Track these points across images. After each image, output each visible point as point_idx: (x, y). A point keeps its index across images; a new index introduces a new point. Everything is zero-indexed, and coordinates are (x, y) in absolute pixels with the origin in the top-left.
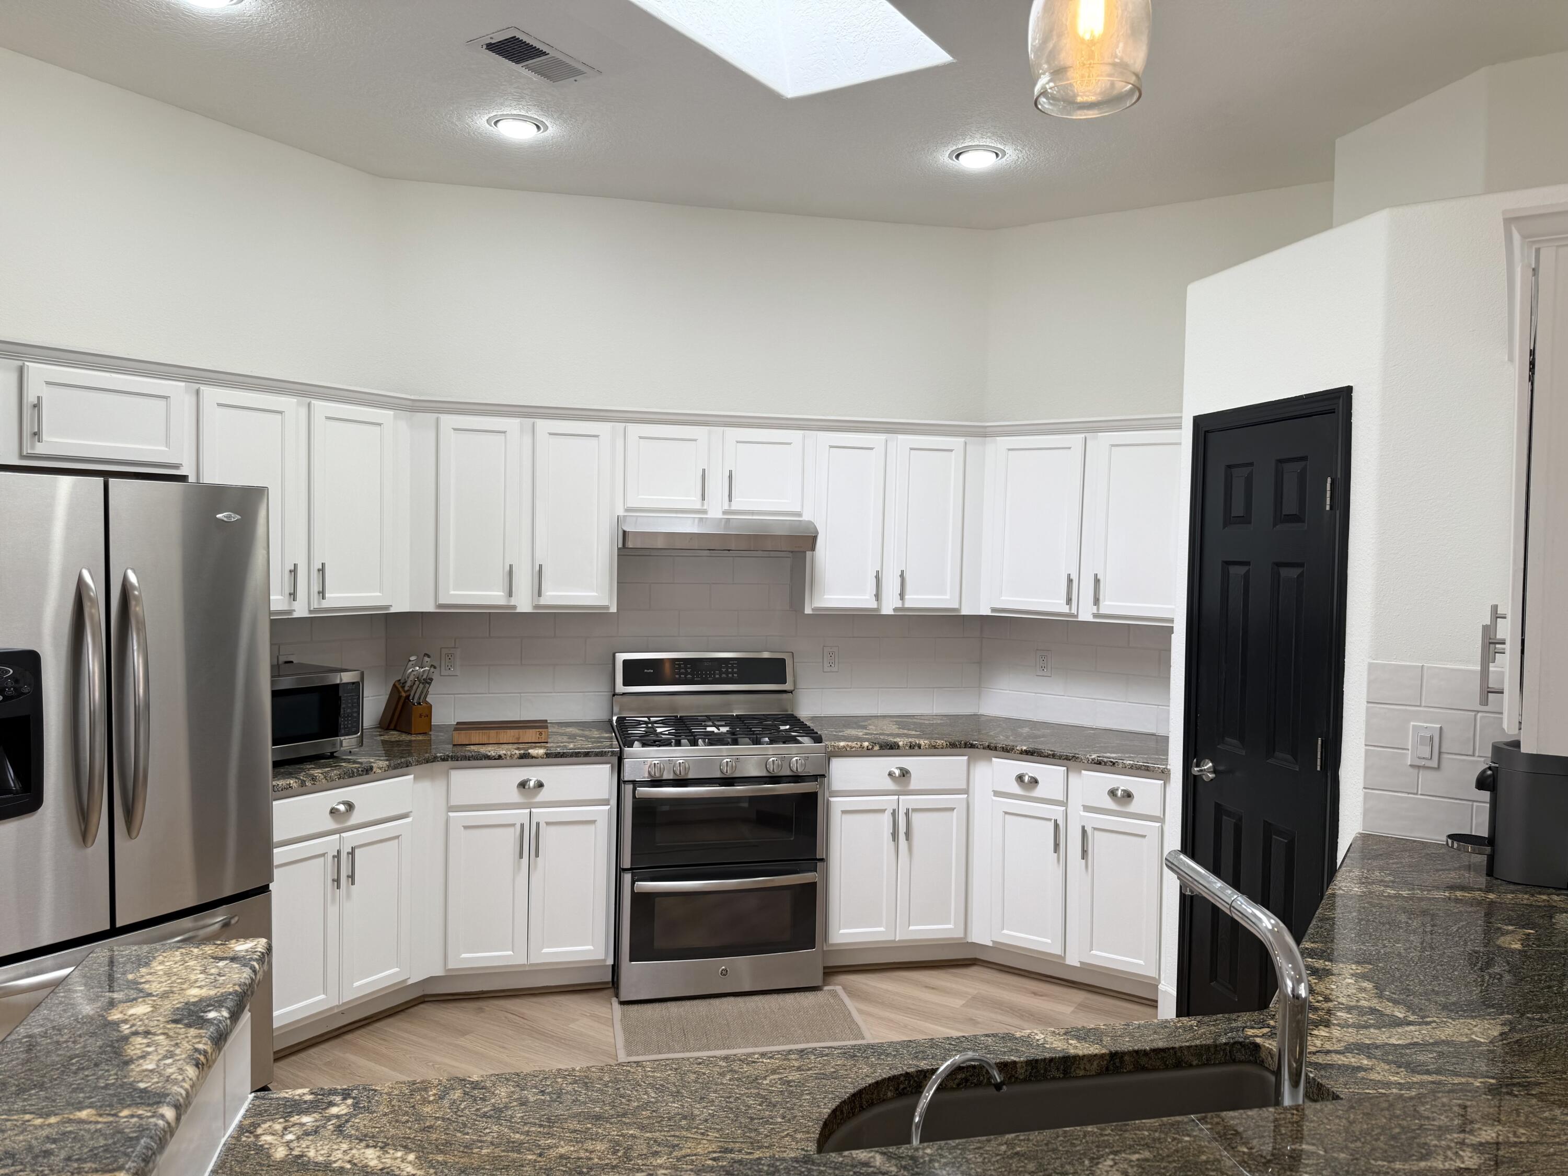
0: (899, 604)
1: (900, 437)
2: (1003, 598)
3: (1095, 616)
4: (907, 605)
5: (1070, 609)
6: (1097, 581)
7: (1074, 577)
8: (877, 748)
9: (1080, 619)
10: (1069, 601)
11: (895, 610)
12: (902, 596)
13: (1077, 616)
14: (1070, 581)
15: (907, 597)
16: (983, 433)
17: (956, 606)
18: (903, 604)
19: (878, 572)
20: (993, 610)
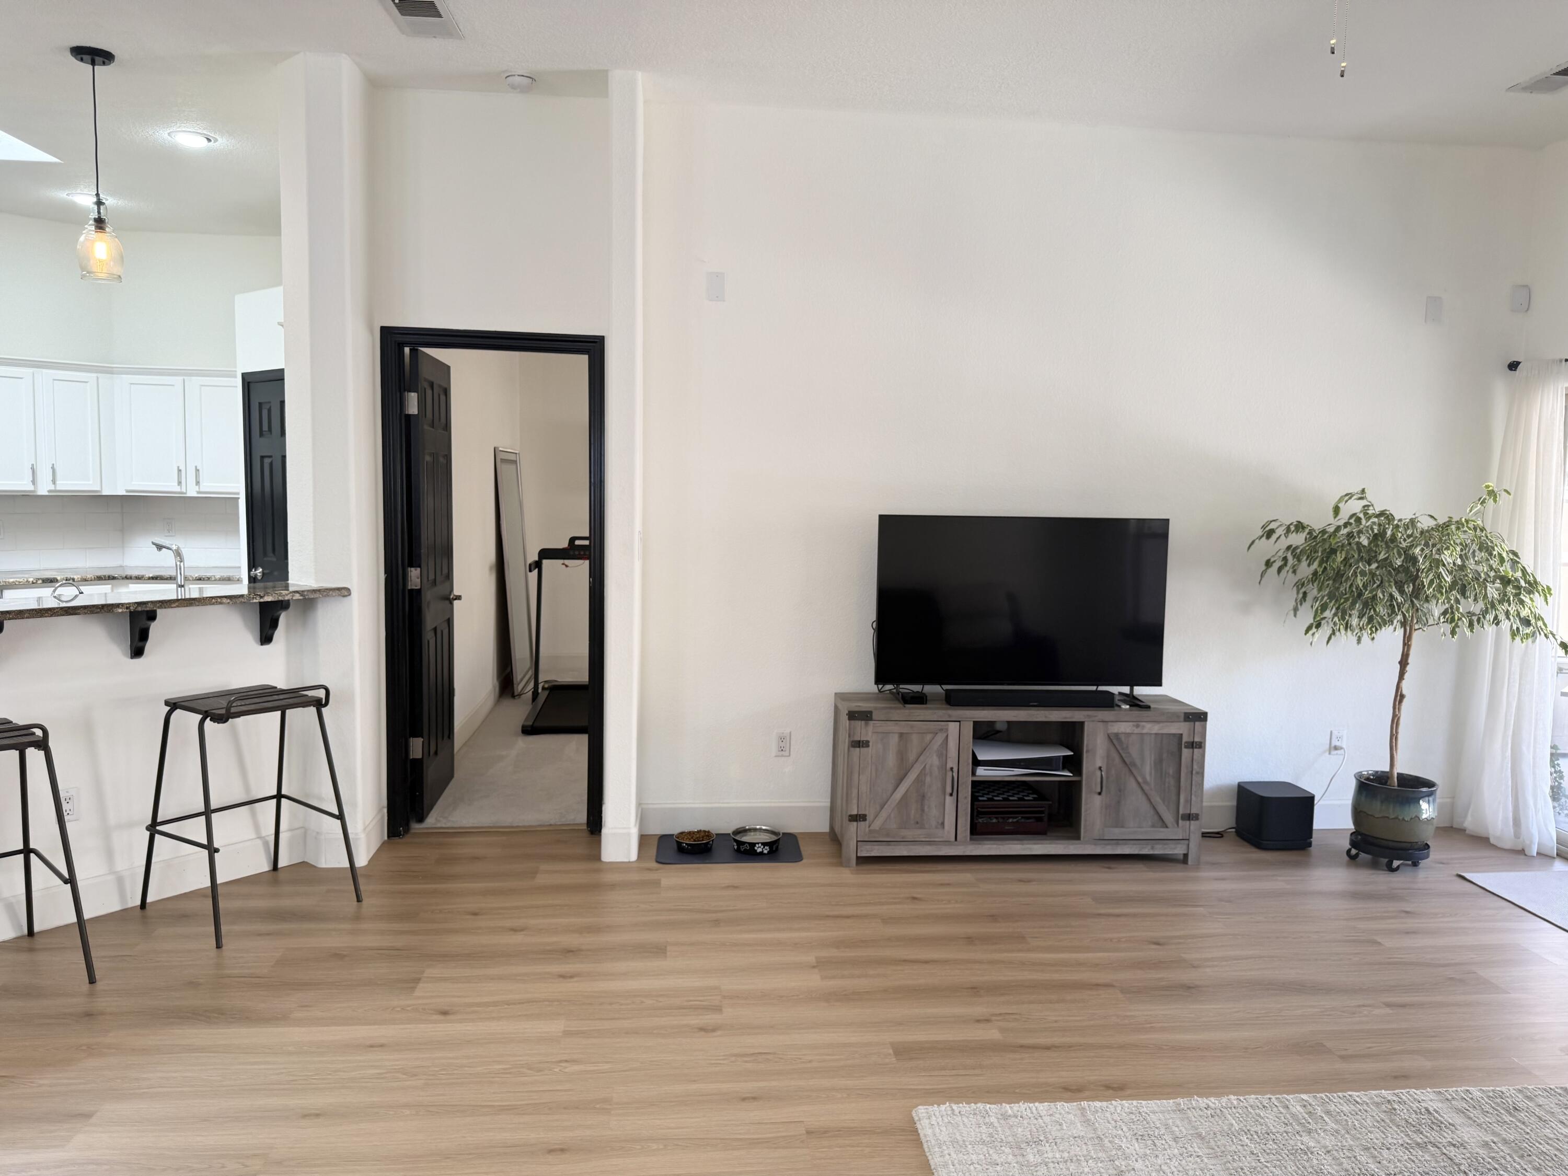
0: (52, 488)
1: (44, 371)
2: (133, 483)
3: (198, 492)
4: (58, 488)
5: (181, 489)
6: (197, 470)
7: (182, 468)
8: (40, 582)
9: (188, 495)
10: (180, 483)
11: (49, 491)
12: (54, 481)
13: (186, 493)
14: (179, 471)
15: (58, 482)
16: (110, 371)
17: (98, 489)
18: (55, 487)
19: (33, 465)
20: (127, 491)
